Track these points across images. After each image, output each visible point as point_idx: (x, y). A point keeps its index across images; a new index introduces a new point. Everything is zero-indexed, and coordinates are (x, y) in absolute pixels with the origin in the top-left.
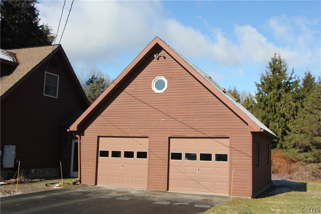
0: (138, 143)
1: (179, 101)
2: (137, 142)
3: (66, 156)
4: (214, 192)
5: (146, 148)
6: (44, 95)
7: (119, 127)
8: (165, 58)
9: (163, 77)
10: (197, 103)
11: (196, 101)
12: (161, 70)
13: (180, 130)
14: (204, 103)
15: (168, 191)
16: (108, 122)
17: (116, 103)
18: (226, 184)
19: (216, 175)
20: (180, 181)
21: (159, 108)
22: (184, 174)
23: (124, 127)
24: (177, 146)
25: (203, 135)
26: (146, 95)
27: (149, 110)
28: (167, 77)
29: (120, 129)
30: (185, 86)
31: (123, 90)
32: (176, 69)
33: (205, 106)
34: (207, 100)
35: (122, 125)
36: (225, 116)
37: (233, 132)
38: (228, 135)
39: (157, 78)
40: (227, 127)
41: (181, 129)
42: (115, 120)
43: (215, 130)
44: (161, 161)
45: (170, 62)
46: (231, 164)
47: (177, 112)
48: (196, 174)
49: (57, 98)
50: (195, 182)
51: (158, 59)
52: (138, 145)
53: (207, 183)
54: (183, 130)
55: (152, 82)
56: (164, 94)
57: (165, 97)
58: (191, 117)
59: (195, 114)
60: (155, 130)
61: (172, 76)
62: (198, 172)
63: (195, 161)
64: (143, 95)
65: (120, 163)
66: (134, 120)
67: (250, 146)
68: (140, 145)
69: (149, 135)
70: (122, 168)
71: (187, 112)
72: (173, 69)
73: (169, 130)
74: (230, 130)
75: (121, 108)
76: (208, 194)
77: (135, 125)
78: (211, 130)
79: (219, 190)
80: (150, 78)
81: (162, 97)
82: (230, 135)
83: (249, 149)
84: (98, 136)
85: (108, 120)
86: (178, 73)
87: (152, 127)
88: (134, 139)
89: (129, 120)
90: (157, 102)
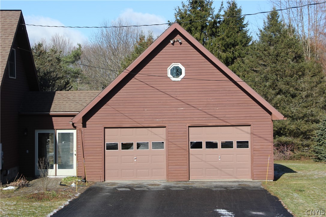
0: (154, 133)
1: (199, 90)
2: (151, 132)
3: (27, 151)
4: (237, 178)
5: (163, 138)
6: (10, 77)
7: (131, 117)
8: (181, 43)
9: (179, 64)
10: (218, 92)
11: (216, 89)
12: (177, 56)
13: (200, 119)
14: (224, 92)
15: (190, 181)
16: (117, 112)
17: (125, 91)
18: (248, 169)
19: (238, 161)
20: (202, 169)
21: (176, 97)
22: (205, 162)
23: (137, 117)
24: (196, 135)
25: (224, 124)
26: (161, 83)
27: (165, 98)
28: (184, 64)
29: (132, 120)
30: (204, 74)
31: (133, 77)
32: (194, 56)
33: (226, 95)
34: (228, 89)
35: (134, 114)
36: (246, 105)
37: (255, 120)
38: (250, 123)
39: (173, 65)
40: (248, 115)
41: (202, 118)
42: (126, 109)
43: (237, 118)
44: (181, 151)
45: (187, 48)
46: (253, 150)
47: (197, 101)
48: (217, 162)
49: (15, 78)
50: (217, 169)
51: (173, 44)
52: (153, 135)
53: (229, 169)
54: (203, 119)
55: (168, 69)
56: (181, 82)
57: (183, 85)
58: (212, 105)
59: (216, 103)
60: (173, 120)
61: (189, 64)
62: (220, 159)
63: (216, 149)
64: (158, 83)
65: (133, 156)
66: (148, 109)
67: (271, 133)
68: (156, 136)
69: (167, 124)
70: (135, 160)
71: (207, 100)
72: (190, 56)
73: (189, 119)
74: (252, 118)
75: (131, 96)
76: (231, 180)
77: (149, 114)
78: (233, 118)
79: (241, 175)
80: (165, 64)
81: (180, 85)
82: (251, 123)
83: (270, 136)
84: (104, 128)
85: (117, 109)
86: (197, 61)
87: (170, 117)
88: (148, 130)
89: (142, 109)
90: (175, 90)
